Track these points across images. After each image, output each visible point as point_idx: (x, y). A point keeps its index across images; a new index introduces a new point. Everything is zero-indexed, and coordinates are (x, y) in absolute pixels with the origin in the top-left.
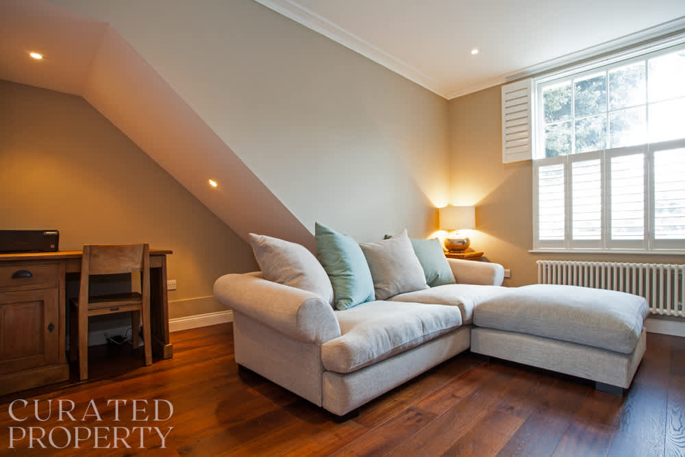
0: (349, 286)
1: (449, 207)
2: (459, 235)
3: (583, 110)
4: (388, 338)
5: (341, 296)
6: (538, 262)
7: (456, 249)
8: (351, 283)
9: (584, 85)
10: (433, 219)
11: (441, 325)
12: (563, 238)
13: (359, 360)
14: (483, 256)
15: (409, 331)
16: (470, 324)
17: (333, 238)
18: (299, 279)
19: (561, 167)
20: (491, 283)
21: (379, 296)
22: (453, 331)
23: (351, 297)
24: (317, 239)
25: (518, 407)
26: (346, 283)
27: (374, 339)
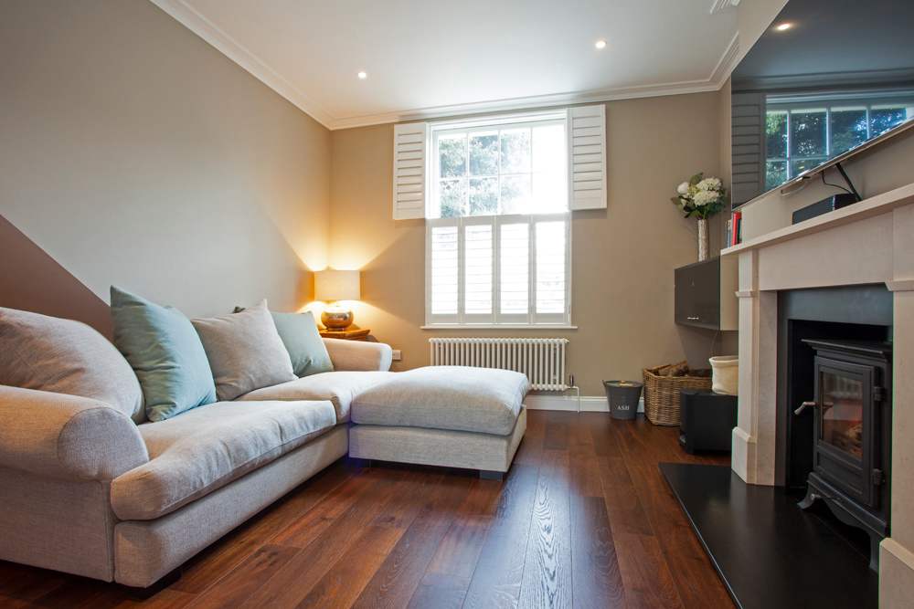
0: (168, 384)
1: (329, 269)
2: (339, 308)
3: (484, 170)
4: (226, 454)
5: (157, 399)
6: (430, 340)
7: (337, 326)
8: (175, 378)
9: (485, 141)
10: (306, 285)
11: (307, 427)
12: (456, 312)
13: (176, 495)
14: (370, 334)
15: (260, 441)
16: (347, 422)
17: (143, 311)
18: (73, 378)
19: (455, 230)
20: (376, 368)
21: (222, 394)
22: (325, 433)
23: (173, 400)
24: (114, 314)
25: (399, 515)
26: (166, 380)
27: (203, 459)
